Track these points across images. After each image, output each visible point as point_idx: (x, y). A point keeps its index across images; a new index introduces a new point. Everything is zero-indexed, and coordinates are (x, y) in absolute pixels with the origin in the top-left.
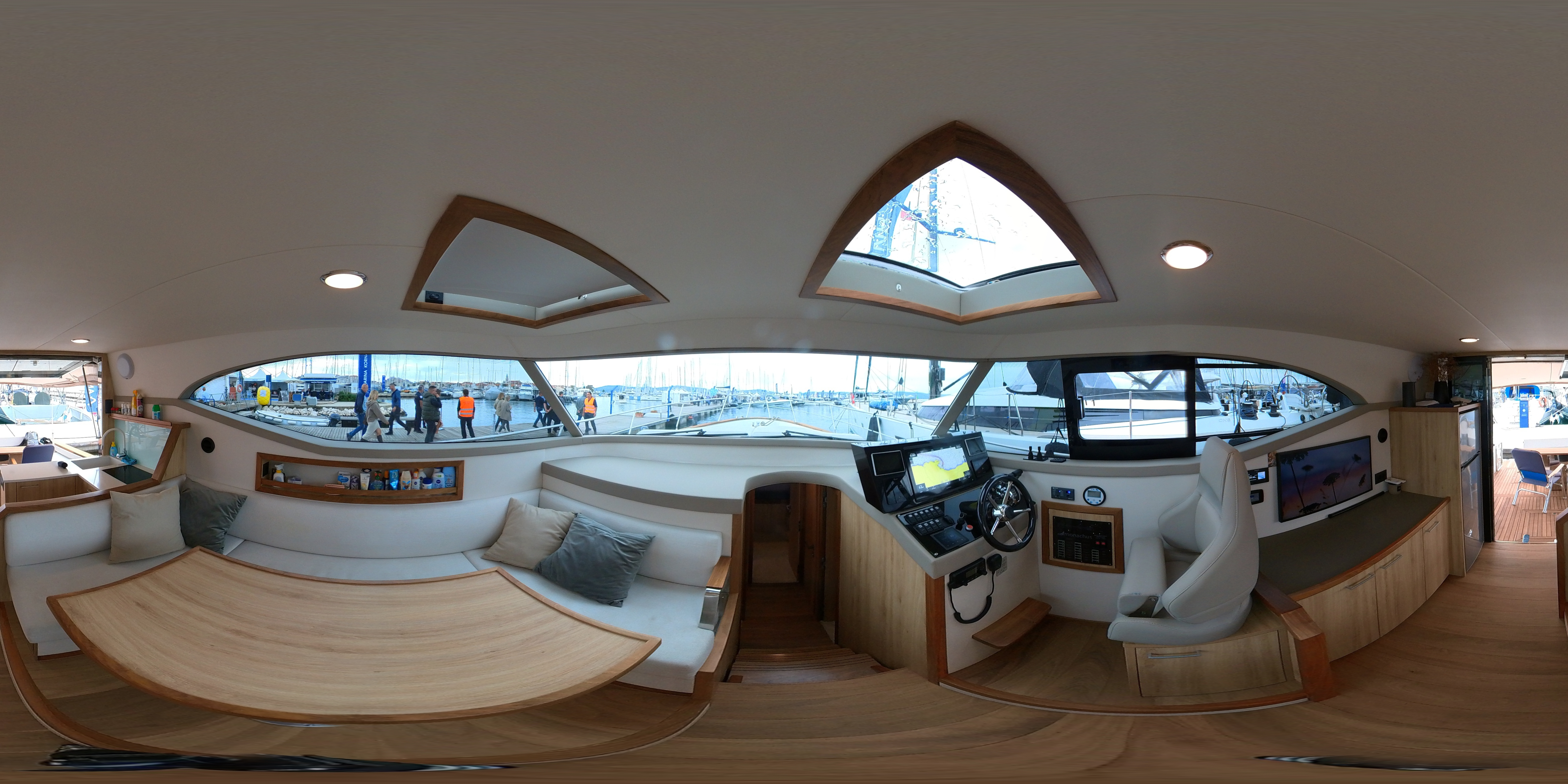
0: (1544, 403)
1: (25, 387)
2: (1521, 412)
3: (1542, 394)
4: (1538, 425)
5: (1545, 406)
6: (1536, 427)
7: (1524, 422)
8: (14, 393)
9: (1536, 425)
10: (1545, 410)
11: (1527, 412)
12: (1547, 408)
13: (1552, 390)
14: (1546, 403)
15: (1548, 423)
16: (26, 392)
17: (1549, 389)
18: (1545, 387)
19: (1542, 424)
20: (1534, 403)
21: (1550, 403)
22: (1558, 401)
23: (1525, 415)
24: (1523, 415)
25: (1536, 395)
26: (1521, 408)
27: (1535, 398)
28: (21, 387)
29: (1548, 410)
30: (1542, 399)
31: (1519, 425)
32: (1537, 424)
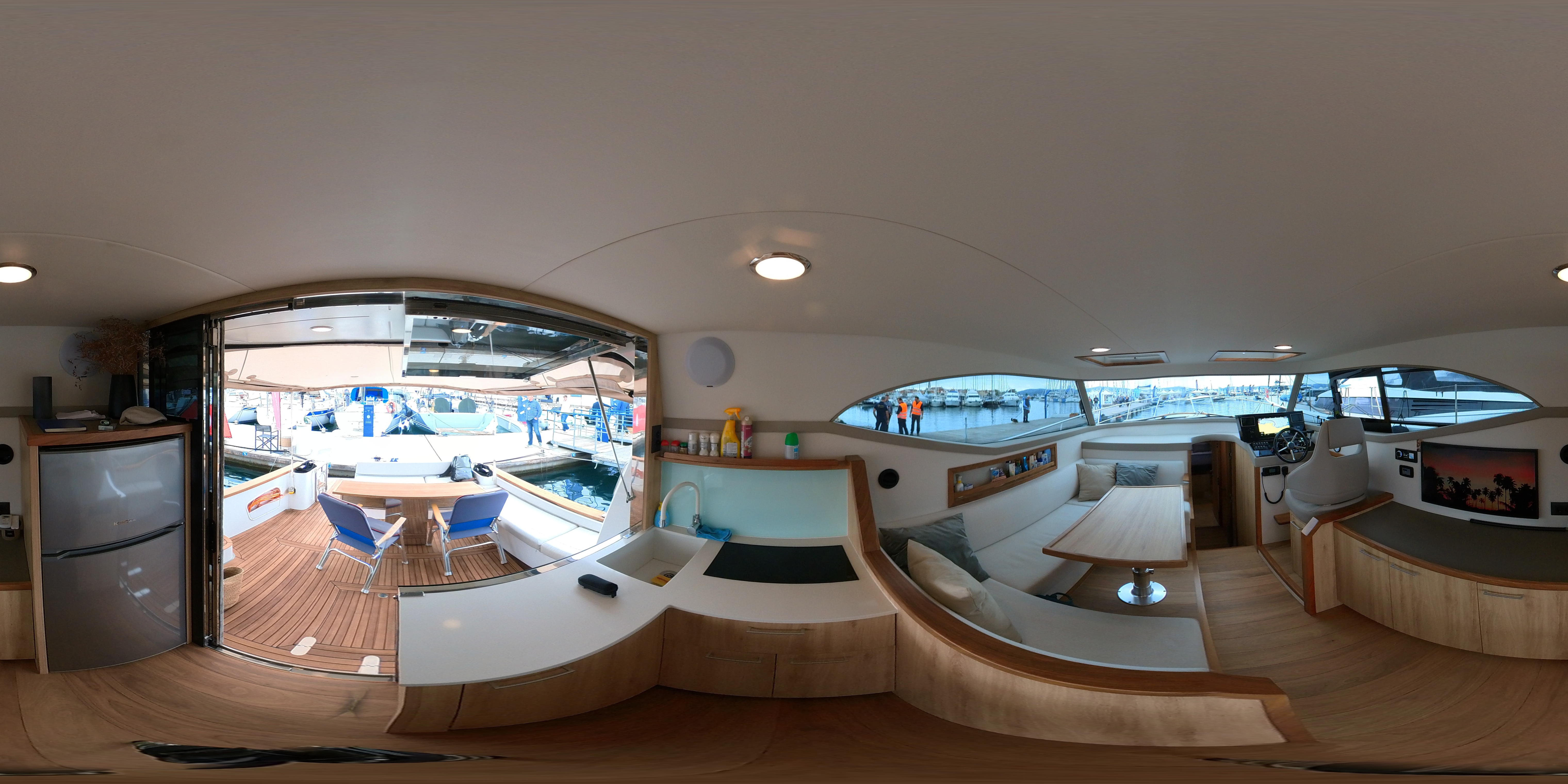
0: (392, 408)
1: (448, 392)
2: (365, 419)
3: (391, 398)
4: (384, 435)
5: (392, 412)
6: (381, 436)
7: (368, 431)
8: (435, 398)
9: (381, 434)
10: (393, 418)
11: (372, 419)
12: (395, 414)
13: (404, 394)
14: (395, 408)
15: (396, 431)
16: (448, 397)
17: (399, 392)
18: (396, 389)
19: (389, 433)
20: (380, 407)
21: (399, 408)
22: (409, 406)
23: (370, 422)
24: (367, 422)
25: (383, 399)
26: (365, 415)
27: (382, 402)
28: (443, 391)
29: (396, 416)
30: (390, 404)
31: (362, 434)
32: (383, 433)
